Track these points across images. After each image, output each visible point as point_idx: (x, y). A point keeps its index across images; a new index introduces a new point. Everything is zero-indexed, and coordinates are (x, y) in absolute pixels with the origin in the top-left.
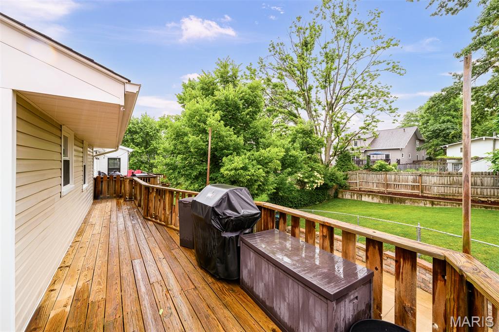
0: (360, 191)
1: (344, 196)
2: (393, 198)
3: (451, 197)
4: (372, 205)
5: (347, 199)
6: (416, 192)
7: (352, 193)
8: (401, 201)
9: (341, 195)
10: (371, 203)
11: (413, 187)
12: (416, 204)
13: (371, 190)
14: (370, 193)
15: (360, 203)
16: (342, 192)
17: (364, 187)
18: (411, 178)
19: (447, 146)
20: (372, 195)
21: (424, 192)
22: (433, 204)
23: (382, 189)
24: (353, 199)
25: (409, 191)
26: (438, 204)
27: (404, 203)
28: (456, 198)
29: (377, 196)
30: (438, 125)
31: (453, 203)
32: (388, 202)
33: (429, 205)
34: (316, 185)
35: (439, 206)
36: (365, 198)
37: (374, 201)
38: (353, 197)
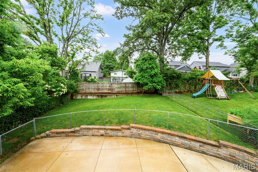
0: (85, 93)
1: (77, 97)
2: (102, 95)
3: (121, 92)
4: (93, 100)
5: (79, 99)
6: (110, 91)
7: (82, 95)
8: (106, 96)
9: (75, 97)
10: (93, 99)
11: (109, 89)
12: (111, 97)
13: (91, 92)
14: (91, 94)
15: (87, 100)
16: (76, 95)
17: (87, 91)
18: (108, 85)
19: (111, 72)
20: (93, 95)
21: (113, 91)
22: (117, 96)
23: (96, 91)
24: (82, 98)
25: (107, 91)
26: (118, 96)
27: (107, 97)
28: (122, 92)
29: (95, 95)
30: (108, 63)
31: (123, 95)
32: (100, 98)
33: (116, 97)
34: (62, 92)
35: (119, 97)
36: (89, 97)
37: (94, 98)
38: (82, 97)
